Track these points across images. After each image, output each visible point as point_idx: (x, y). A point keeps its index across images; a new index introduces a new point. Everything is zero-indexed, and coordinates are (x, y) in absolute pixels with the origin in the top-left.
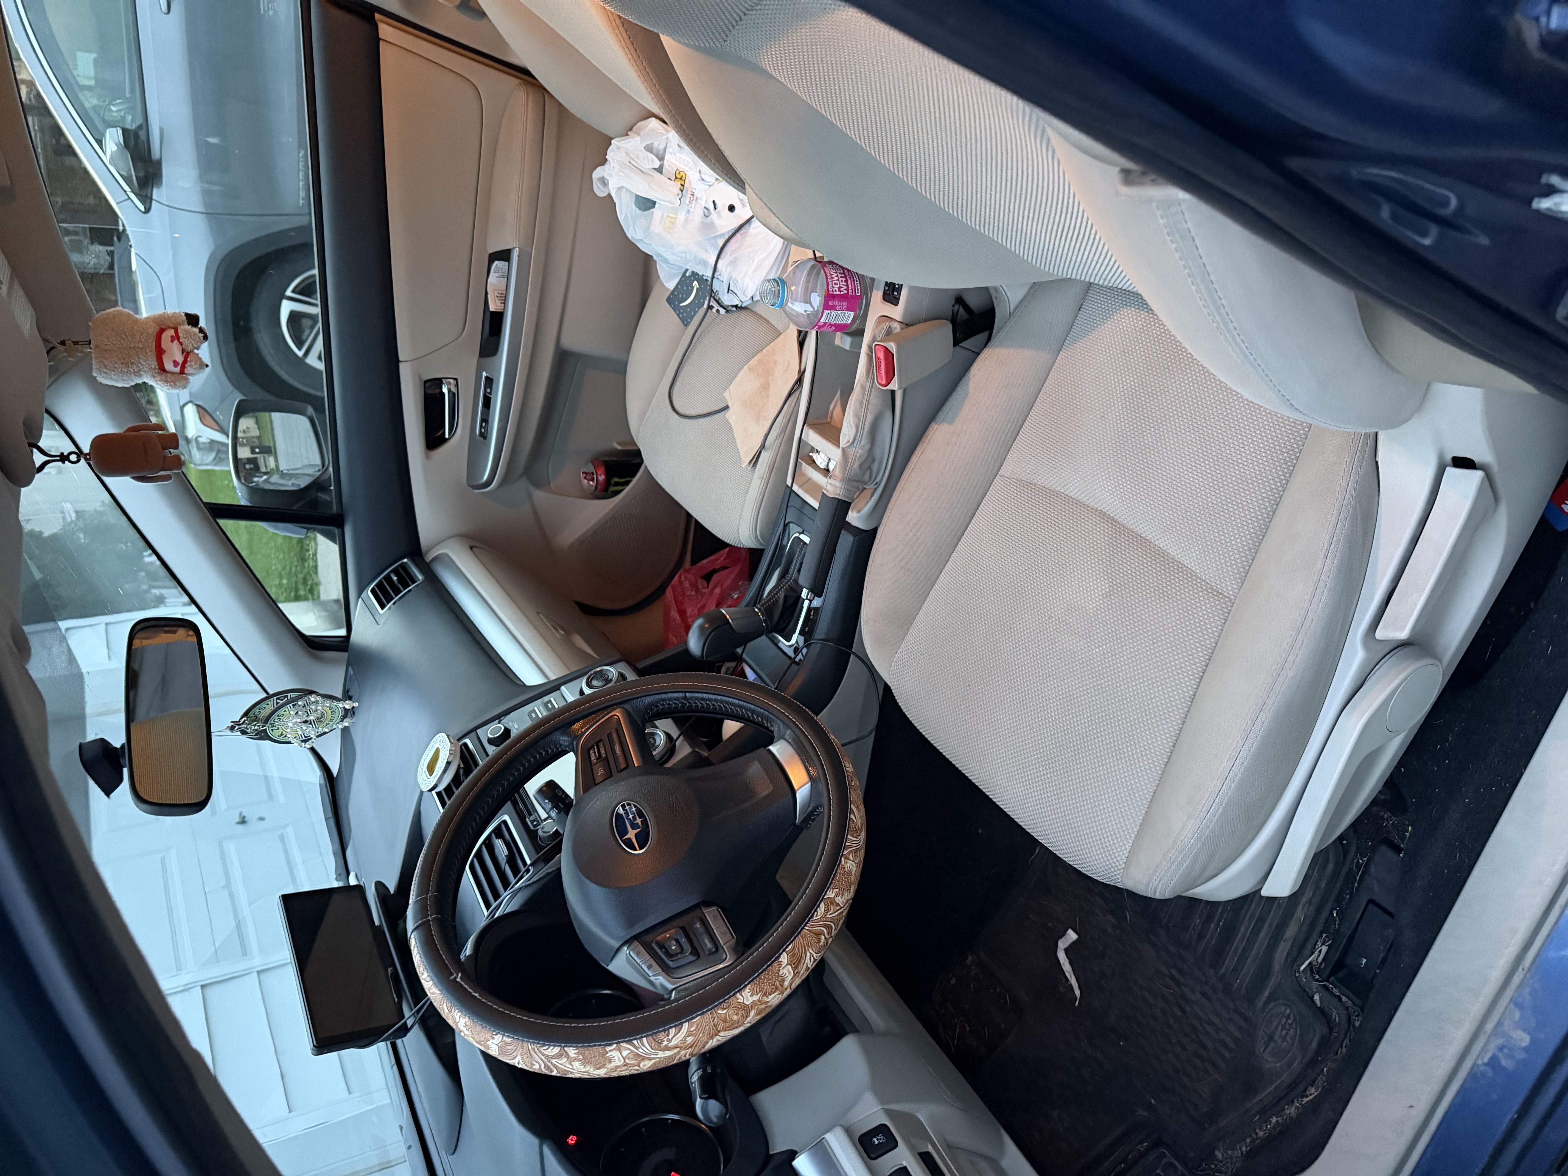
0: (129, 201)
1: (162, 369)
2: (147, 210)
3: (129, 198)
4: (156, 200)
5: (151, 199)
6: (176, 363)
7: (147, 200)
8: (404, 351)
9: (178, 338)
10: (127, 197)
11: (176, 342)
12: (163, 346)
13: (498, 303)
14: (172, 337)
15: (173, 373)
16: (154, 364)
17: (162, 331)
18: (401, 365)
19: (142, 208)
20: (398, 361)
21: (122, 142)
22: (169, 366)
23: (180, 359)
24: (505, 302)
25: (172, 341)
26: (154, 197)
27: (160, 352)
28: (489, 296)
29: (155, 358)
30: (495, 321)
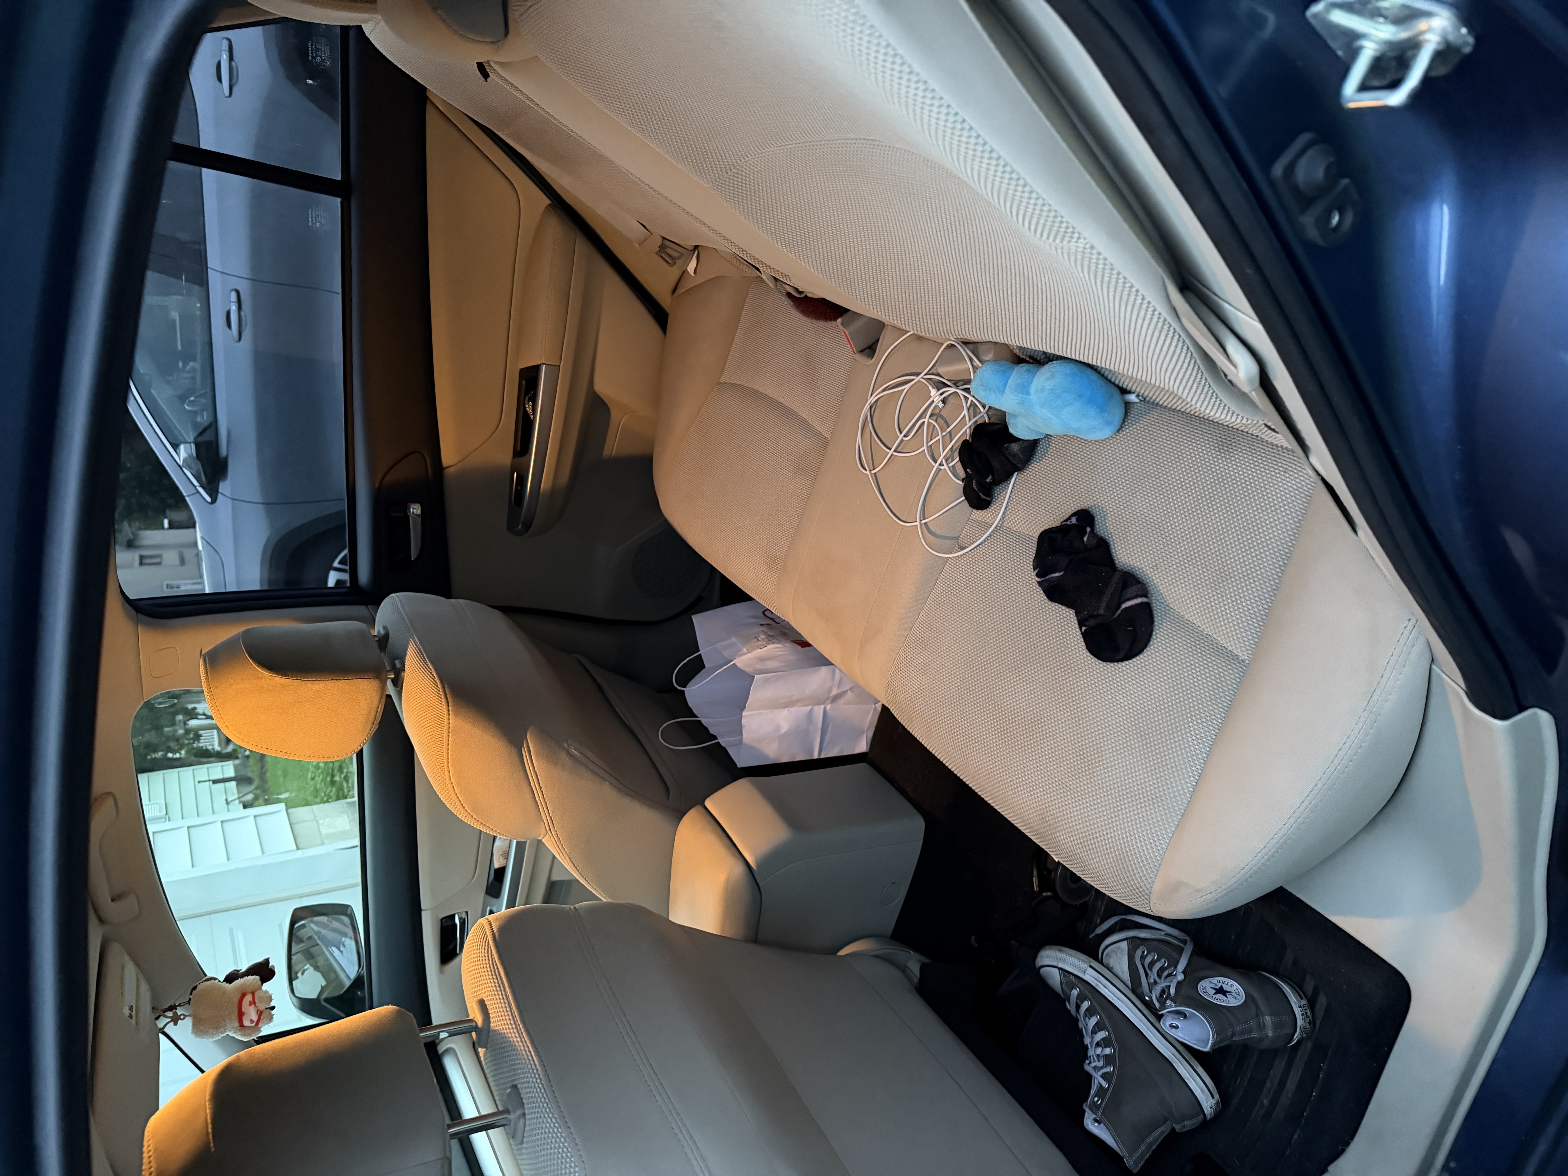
0: (197, 495)
1: (241, 1025)
2: (214, 501)
3: (198, 492)
4: (221, 493)
5: (217, 492)
6: (252, 1021)
7: (214, 493)
8: (426, 901)
9: (255, 1003)
10: (195, 491)
11: (253, 1005)
12: (243, 1010)
13: (502, 860)
14: (250, 1002)
15: (250, 1027)
16: (237, 1024)
17: (243, 995)
18: (423, 913)
19: (209, 499)
20: (420, 910)
21: (195, 455)
22: (246, 1023)
23: (255, 1018)
24: (507, 857)
25: (250, 1005)
26: (220, 490)
27: (241, 1015)
28: (494, 857)
29: (237, 1020)
30: (500, 873)
